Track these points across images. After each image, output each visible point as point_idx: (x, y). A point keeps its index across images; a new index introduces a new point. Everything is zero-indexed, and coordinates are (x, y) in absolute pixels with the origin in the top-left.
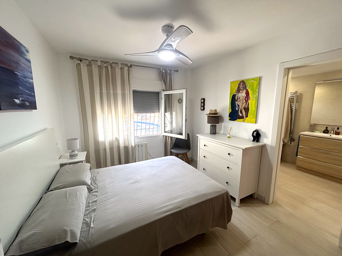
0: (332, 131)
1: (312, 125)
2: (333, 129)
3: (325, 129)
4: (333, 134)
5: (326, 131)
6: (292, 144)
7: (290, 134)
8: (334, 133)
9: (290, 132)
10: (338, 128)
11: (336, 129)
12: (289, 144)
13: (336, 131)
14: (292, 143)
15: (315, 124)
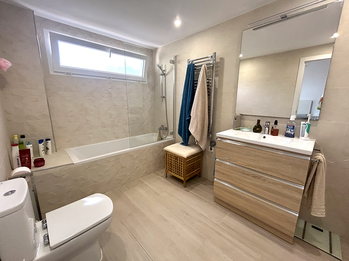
0: (267, 129)
1: (237, 116)
2: (268, 124)
3: (255, 123)
4: (268, 134)
5: (257, 129)
6: (212, 151)
7: (209, 133)
8: (270, 133)
9: (208, 130)
10: (276, 123)
11: (272, 124)
12: (209, 150)
13: (273, 127)
14: (213, 148)
15: (241, 115)
